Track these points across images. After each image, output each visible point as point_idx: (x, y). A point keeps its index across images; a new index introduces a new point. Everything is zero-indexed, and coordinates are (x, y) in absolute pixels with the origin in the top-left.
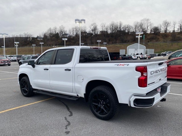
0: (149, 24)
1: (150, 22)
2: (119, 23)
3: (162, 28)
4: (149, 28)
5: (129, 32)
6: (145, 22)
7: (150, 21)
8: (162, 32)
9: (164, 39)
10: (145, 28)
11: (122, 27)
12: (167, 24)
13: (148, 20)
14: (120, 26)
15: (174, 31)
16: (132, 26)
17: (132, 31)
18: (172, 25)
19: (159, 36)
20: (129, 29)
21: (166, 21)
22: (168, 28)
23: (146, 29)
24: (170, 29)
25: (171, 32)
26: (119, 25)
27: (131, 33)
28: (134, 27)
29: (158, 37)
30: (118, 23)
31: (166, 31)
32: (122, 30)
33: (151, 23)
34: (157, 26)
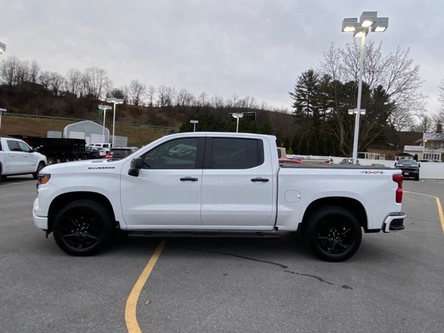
0: (103, 81)
1: (106, 78)
2: (31, 63)
3: (129, 95)
4: (103, 89)
5: (56, 90)
6: (96, 75)
7: (107, 75)
8: (129, 104)
9: (135, 117)
10: (95, 89)
11: (39, 75)
12: (138, 88)
13: (101, 72)
14: (34, 72)
15: (151, 104)
16: (64, 79)
17: (65, 90)
18: (147, 93)
19: (124, 110)
20: (56, 84)
21: (137, 82)
22: (141, 98)
23: (98, 91)
24: (145, 101)
25: (146, 106)
26: (30, 67)
27: (62, 93)
28: (70, 81)
29: (123, 112)
30: (28, 62)
31: (136, 103)
32: (38, 82)
33: (109, 81)
34: (120, 89)
